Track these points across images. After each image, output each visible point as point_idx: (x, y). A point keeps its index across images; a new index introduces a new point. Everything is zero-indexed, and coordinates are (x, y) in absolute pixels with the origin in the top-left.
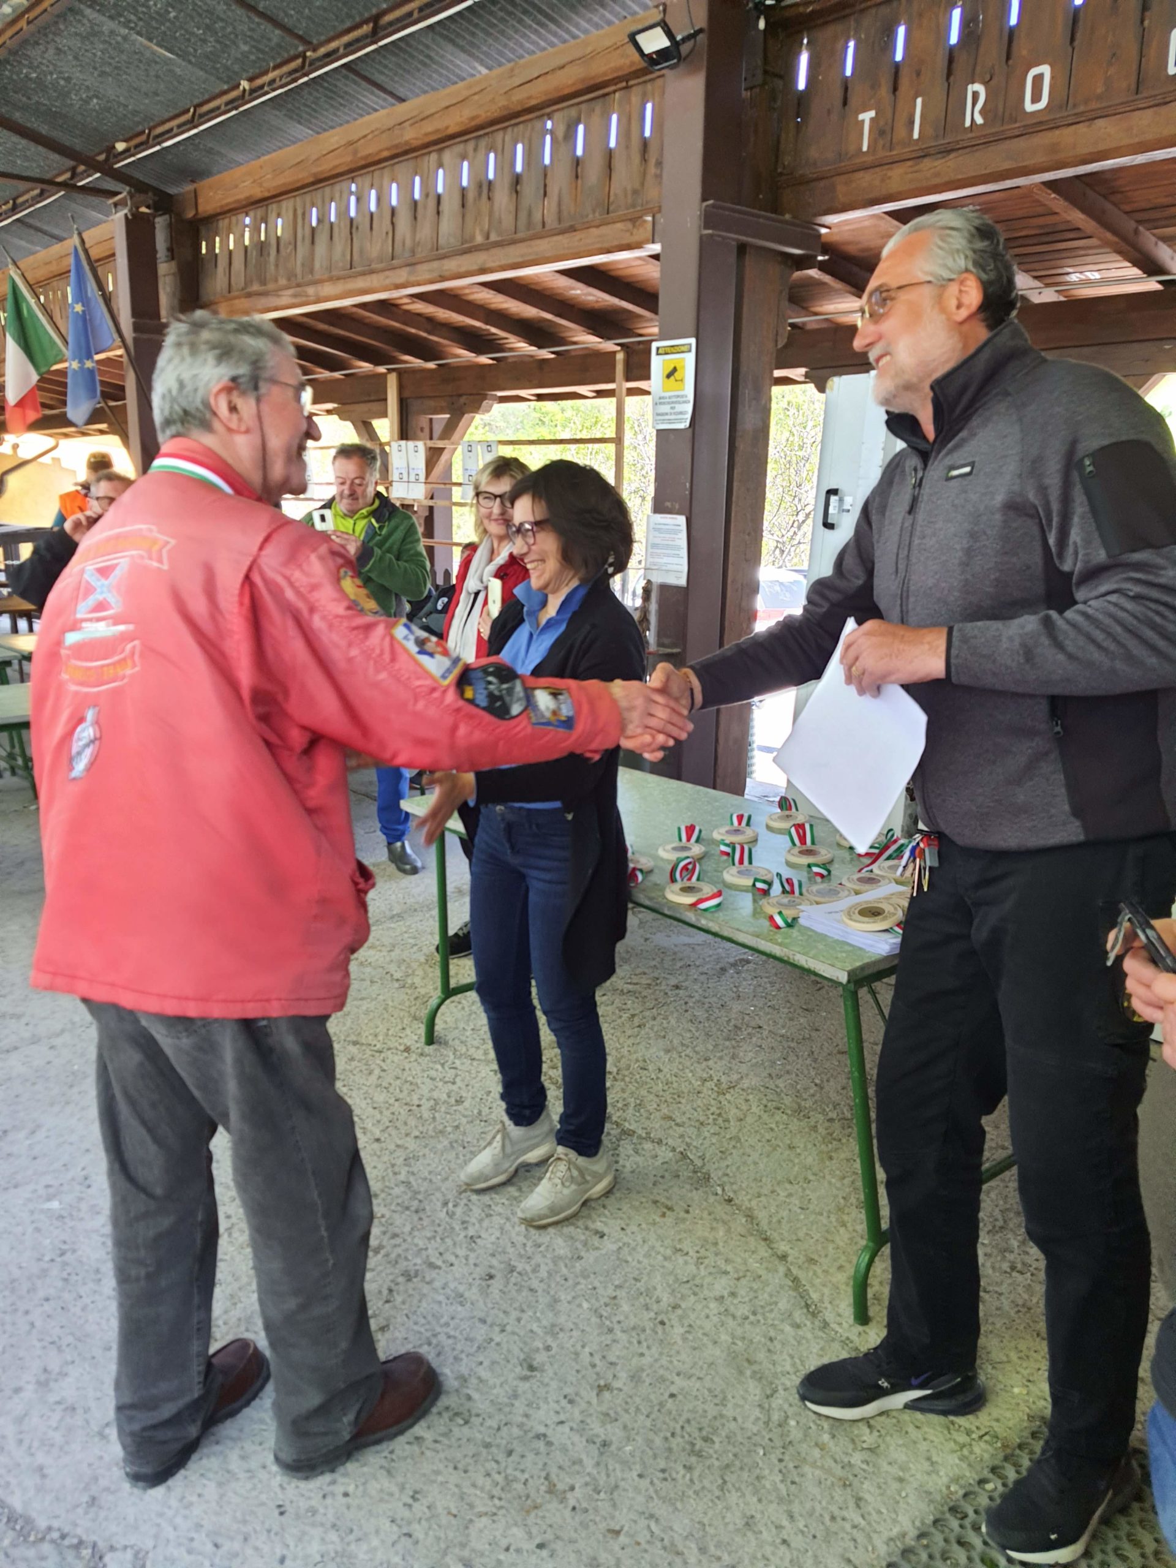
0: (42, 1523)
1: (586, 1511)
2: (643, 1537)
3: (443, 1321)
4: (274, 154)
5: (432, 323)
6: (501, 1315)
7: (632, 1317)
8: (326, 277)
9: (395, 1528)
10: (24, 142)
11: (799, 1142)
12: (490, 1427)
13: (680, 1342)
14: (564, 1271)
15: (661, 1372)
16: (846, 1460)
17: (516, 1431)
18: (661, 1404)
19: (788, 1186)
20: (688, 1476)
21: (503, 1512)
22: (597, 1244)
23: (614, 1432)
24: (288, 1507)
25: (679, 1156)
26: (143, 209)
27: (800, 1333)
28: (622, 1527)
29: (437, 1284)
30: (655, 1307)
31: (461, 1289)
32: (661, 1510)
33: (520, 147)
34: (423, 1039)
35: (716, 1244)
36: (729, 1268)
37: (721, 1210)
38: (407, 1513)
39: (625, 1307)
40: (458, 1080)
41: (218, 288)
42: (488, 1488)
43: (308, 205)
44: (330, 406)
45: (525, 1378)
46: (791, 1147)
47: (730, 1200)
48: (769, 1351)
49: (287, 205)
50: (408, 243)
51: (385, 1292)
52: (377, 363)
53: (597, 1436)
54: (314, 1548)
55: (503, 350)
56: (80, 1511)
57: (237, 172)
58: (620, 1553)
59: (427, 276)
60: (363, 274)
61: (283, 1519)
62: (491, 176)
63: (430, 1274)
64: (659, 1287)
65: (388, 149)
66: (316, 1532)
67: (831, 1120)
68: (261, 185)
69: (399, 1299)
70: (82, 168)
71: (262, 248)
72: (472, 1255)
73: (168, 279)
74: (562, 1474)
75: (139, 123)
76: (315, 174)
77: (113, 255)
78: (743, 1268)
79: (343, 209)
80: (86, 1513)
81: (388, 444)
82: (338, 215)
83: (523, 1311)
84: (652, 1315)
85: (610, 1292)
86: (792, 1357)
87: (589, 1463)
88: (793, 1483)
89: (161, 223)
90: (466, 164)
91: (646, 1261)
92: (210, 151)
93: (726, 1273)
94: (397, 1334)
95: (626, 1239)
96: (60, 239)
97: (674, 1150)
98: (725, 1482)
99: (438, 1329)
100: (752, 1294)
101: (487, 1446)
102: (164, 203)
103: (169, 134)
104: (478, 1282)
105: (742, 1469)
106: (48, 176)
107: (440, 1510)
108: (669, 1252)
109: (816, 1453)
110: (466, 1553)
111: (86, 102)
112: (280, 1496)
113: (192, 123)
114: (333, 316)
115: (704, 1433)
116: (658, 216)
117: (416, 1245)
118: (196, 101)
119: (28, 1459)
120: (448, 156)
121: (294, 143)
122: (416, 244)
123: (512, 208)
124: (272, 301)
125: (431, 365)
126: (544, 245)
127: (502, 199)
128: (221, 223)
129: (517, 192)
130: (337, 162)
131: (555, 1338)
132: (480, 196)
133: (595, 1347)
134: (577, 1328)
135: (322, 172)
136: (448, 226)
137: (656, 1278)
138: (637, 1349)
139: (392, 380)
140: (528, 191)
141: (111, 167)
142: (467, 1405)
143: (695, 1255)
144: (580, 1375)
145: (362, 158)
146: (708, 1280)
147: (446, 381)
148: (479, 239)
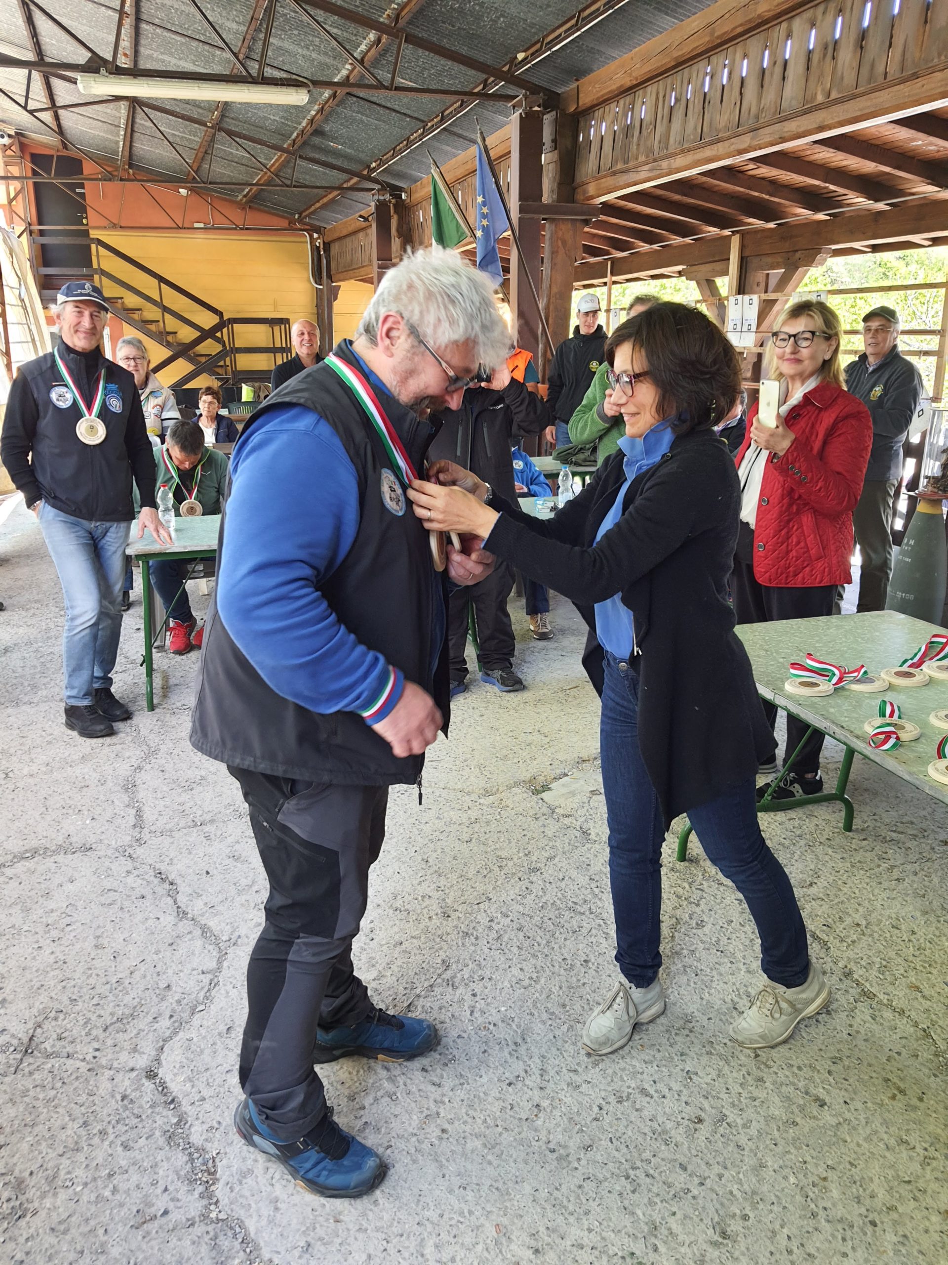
3: (644, 1156)
4: (643, 46)
5: (774, 186)
6: (704, 1167)
7: (840, 1206)
8: (678, 151)
10: (449, 63)
13: (891, 1254)
14: (776, 1132)
22: (815, 1113)
26: (536, 108)
29: (646, 1113)
30: (868, 1202)
31: (669, 1125)
33: (869, 5)
34: (676, 855)
39: (835, 1193)
40: (702, 903)
41: (590, 171)
43: (669, 88)
44: (680, 268)
45: (715, 1244)
49: (651, 89)
50: (754, 110)
51: (596, 1109)
52: (723, 227)
55: (841, 207)
57: (613, 65)
59: (768, 139)
60: (711, 143)
62: (837, 35)
63: (642, 1101)
64: (876, 1180)
65: (741, 25)
68: (630, 75)
69: (608, 1119)
70: (492, 79)
71: (627, 130)
72: (685, 1092)
73: (552, 166)
75: (535, 33)
76: (677, 58)
77: (510, 152)
79: (699, 86)
81: (727, 298)
82: (694, 93)
83: (726, 1168)
84: (865, 1213)
85: (821, 1171)
89: (548, 119)
90: (813, 31)
91: (865, 1145)
92: (591, 51)
94: (599, 1158)
95: (848, 1115)
97: (916, 1025)
99: (639, 1164)
102: (552, 101)
103: (558, 40)
104: (686, 1122)
106: (467, 90)
108: (892, 1142)
111: (495, 22)
113: (576, 27)
117: (634, 1067)
118: (581, 7)
119: (269, 1188)
120: (798, 24)
121: (661, 33)
122: (760, 110)
123: (855, 64)
124: (633, 177)
125: (771, 225)
126: (884, 97)
127: (847, 55)
128: (596, 113)
129: (862, 48)
130: (697, 44)
131: (754, 1207)
132: (825, 55)
133: (795, 1231)
134: (779, 1203)
135: (682, 55)
136: (792, 91)
137: (875, 1169)
138: (838, 1245)
139: (735, 242)
140: (874, 44)
141: (513, 76)
142: (652, 1256)
143: (922, 1152)
144: (773, 1260)
145: (718, 38)
146: (934, 1186)
147: (783, 239)
148: (820, 98)
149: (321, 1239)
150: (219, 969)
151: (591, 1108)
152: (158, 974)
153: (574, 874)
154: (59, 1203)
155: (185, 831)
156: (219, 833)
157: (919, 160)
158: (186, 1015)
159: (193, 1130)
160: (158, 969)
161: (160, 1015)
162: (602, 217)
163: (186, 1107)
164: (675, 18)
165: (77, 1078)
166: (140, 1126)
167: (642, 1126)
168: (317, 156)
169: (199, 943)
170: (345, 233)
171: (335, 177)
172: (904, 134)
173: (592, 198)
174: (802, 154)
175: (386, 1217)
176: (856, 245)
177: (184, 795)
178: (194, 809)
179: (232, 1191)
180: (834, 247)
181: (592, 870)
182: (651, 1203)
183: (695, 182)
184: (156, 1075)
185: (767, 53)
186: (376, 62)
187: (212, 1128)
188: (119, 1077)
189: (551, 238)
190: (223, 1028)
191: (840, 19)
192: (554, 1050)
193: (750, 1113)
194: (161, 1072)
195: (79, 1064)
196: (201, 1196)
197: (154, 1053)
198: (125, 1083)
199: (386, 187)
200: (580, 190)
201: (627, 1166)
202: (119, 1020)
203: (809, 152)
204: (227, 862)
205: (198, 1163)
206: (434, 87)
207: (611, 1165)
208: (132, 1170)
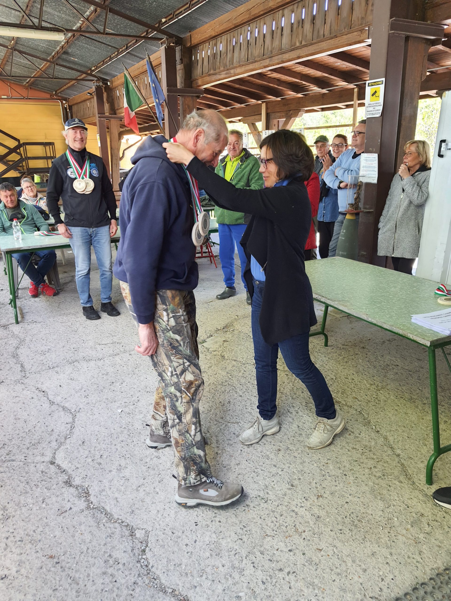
0: (116, 517)
1: (309, 540)
2: (331, 553)
3: (260, 464)
4: (220, 18)
5: (279, 82)
6: (282, 465)
7: (333, 471)
8: (237, 66)
9: (236, 536)
10: (130, 22)
11: (409, 411)
12: (275, 505)
13: (352, 483)
15: (343, 493)
16: (417, 536)
17: (284, 507)
18: (342, 505)
19: (403, 428)
20: (350, 534)
21: (277, 536)
23: (322, 513)
24: (199, 523)
25: (358, 413)
26: (172, 44)
27: (402, 485)
28: (323, 548)
30: (343, 469)
31: (268, 453)
32: (339, 544)
33: (315, 5)
35: (370, 447)
36: (375, 457)
37: (373, 435)
38: (241, 531)
39: (331, 468)
41: (198, 73)
42: (272, 527)
43: (232, 37)
44: (240, 118)
45: (290, 489)
46: (406, 413)
47: (378, 432)
48: (388, 490)
49: (224, 37)
50: (270, 49)
51: (240, 451)
52: (258, 100)
53: (316, 514)
54: (207, 539)
55: (308, 91)
56: (128, 514)
57: (206, 26)
58: (321, 558)
59: (276, 61)
60: (252, 63)
61: (196, 527)
62: (303, 18)
64: (345, 461)
65: (262, 11)
66: (208, 533)
67: (425, 404)
68: (214, 31)
69: (244, 454)
70: (150, 30)
71: (214, 55)
73: (180, 71)
74: (301, 525)
75: (170, 10)
76: (235, 24)
77: (161, 64)
78: (381, 458)
79: (245, 36)
80: (130, 515)
81: (261, 132)
82: (243, 40)
83: (291, 464)
84: (342, 472)
85: (326, 461)
86: (398, 494)
87: (311, 523)
88: (393, 542)
89: (178, 49)
90: (293, 14)
91: (341, 451)
92: (196, 19)
93: (373, 459)
94: (243, 467)
96: (143, 59)
97: (356, 410)
98: (365, 537)
99: (258, 467)
100: (383, 468)
101: (273, 512)
102: (179, 41)
103: (181, 13)
104: (274, 451)
105: (372, 533)
106: (138, 35)
107: (253, 532)
108: (350, 449)
109: (404, 532)
110: (262, 549)
111: (151, 4)
112: (196, 519)
113: (189, 8)
114: (241, 81)
115: (358, 518)
116: (371, 27)
119: (112, 495)
120: (286, 11)
121: (227, 12)
122: (273, 49)
123: (311, 30)
124: (218, 77)
125: (279, 99)
126: (324, 45)
127: (307, 26)
128: (200, 48)
129: (313, 23)
130: (243, 18)
131: (302, 476)
132: (299, 26)
133: (318, 481)
134: (311, 473)
135: (237, 23)
136: (286, 40)
137: (344, 458)
138: (334, 483)
139: (264, 106)
140: (319, 22)
141: (160, 29)
142: (267, 496)
143: (361, 451)
144: (311, 490)
145: (252, 16)
146: (366, 461)
147: (284, 105)
148: (298, 44)
149: (137, 508)
150: (74, 422)
151: (237, 451)
152: (47, 426)
153: (220, 372)
154: (23, 511)
155: (46, 371)
156: (62, 370)
157: (339, 71)
158: (63, 440)
159: (75, 479)
160: (46, 424)
161: (51, 441)
162: (205, 95)
163: (70, 472)
164: (233, 6)
165: (19, 468)
166: (52, 481)
167: (258, 454)
168: (65, 64)
169: (62, 413)
170: (79, 101)
171: (74, 74)
172: (333, 60)
173: (200, 86)
174: (291, 68)
175: (162, 497)
176: (315, 108)
177: (42, 357)
178: (48, 362)
179: (97, 497)
180: (306, 109)
181: (227, 370)
182: (264, 479)
183: (245, 79)
184: (54, 463)
185: (274, 22)
186: (94, 21)
187: (84, 478)
188: (38, 466)
189: (183, 104)
190: (81, 443)
191: (304, 10)
192: (221, 434)
193: (298, 446)
194: (56, 462)
195: (18, 463)
196: (85, 501)
197: (52, 455)
198: (42, 467)
199: (99, 79)
200: (194, 82)
201: (254, 468)
202: (34, 445)
203: (293, 67)
204: (68, 381)
205: (80, 490)
206: (123, 33)
207: (248, 469)
208: (52, 496)
